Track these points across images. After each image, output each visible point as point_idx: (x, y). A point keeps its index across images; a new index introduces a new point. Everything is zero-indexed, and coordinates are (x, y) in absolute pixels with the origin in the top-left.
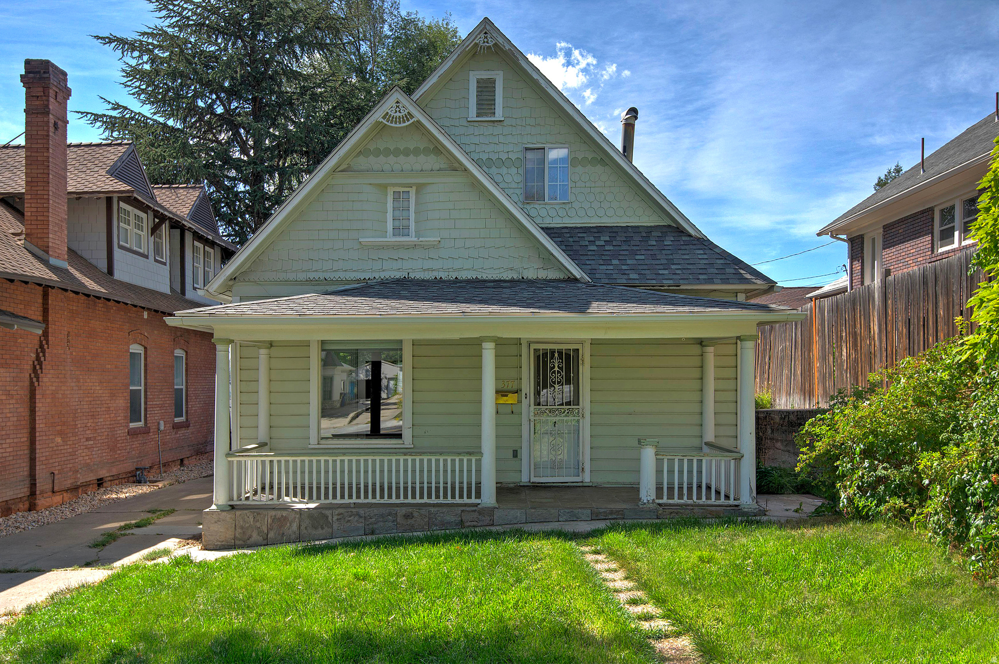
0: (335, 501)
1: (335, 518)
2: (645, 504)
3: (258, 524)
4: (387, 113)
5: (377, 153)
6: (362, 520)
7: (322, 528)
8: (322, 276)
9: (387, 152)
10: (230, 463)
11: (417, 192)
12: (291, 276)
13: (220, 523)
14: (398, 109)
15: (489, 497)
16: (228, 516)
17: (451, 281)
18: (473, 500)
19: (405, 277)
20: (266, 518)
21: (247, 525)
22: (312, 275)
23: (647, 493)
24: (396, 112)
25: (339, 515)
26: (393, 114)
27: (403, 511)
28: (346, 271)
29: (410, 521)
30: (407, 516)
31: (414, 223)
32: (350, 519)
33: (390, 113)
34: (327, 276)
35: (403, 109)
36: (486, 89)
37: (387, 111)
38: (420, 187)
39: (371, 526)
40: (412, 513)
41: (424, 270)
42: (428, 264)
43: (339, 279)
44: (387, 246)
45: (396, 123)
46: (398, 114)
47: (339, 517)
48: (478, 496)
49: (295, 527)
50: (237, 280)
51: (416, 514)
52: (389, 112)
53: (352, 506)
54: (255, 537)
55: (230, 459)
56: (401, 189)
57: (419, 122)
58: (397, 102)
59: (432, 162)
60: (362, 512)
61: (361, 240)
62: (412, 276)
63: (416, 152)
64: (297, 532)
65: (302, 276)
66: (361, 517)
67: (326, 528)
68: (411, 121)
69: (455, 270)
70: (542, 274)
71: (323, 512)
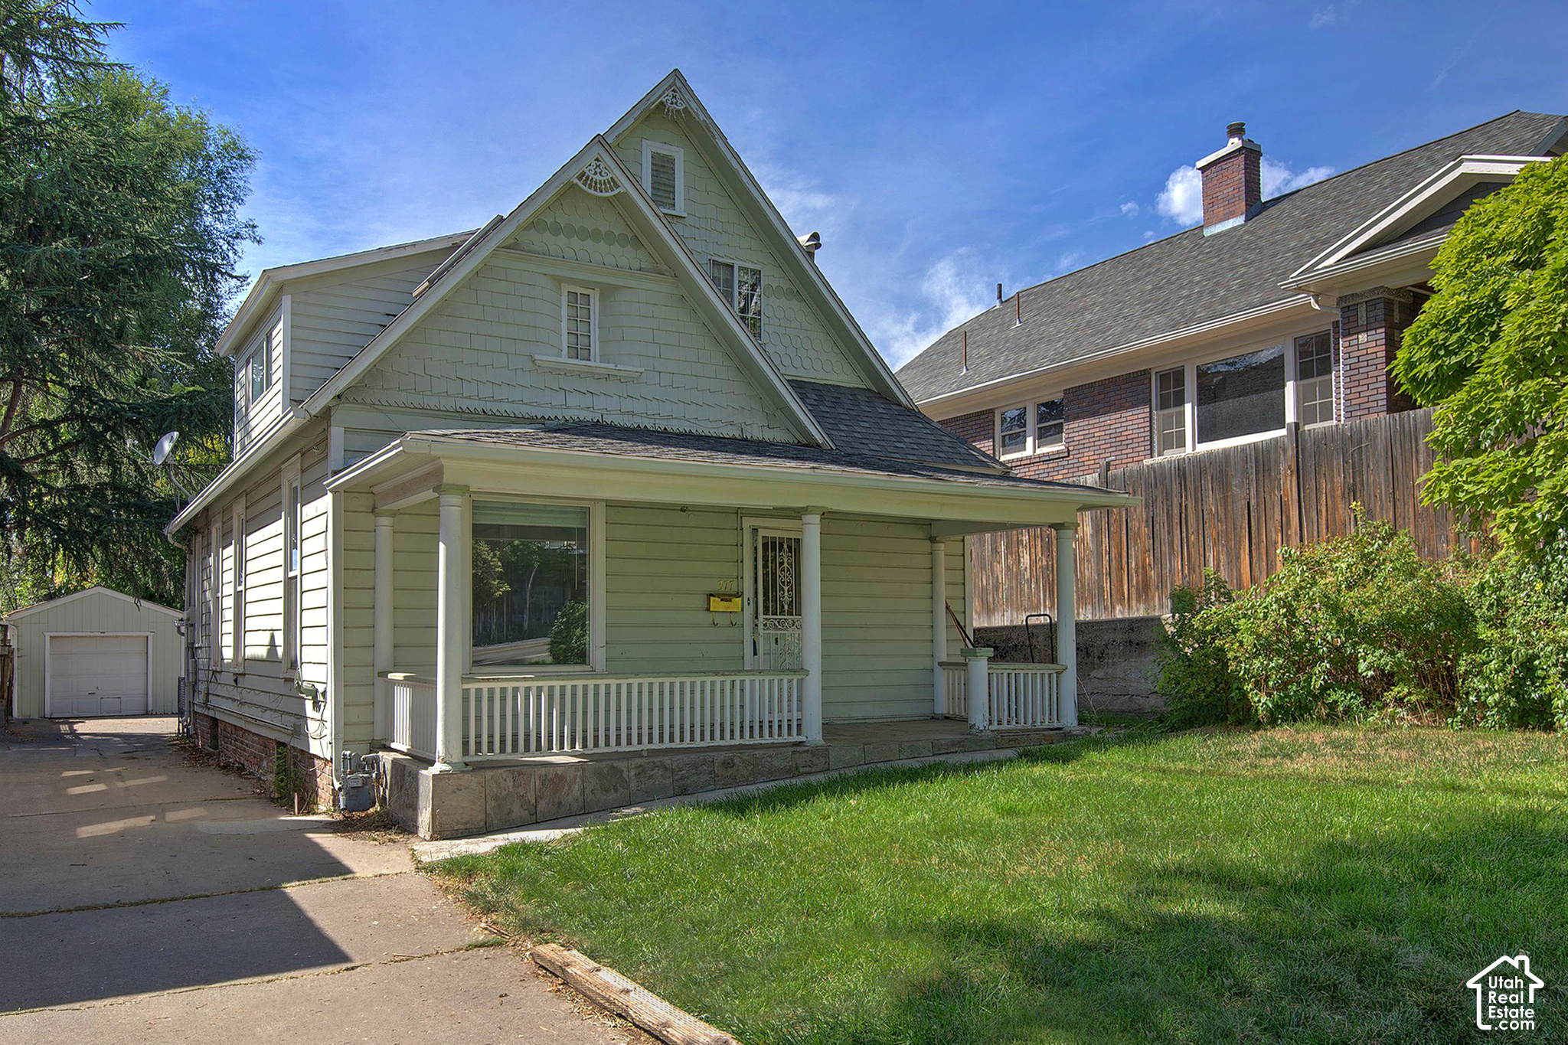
0: (620, 749)
1: (633, 773)
3: (521, 791)
4: (584, 173)
5: (556, 230)
6: (669, 774)
7: (616, 791)
8: (479, 406)
9: (572, 232)
10: (466, 693)
11: (601, 295)
12: (431, 402)
13: (460, 793)
14: (598, 170)
15: (813, 734)
16: (473, 780)
17: (659, 432)
18: (795, 738)
19: (598, 421)
20: (533, 780)
21: (504, 793)
22: (464, 404)
23: (979, 719)
24: (596, 173)
25: (636, 768)
26: (591, 176)
27: (720, 757)
28: (513, 402)
29: (730, 771)
30: (728, 764)
31: (597, 342)
32: (652, 773)
33: (587, 173)
34: (489, 407)
35: (604, 170)
36: (663, 167)
37: (584, 169)
38: (608, 292)
39: (681, 783)
40: (732, 760)
41: (623, 414)
42: (628, 405)
43: (505, 414)
44: (570, 371)
45: (595, 190)
46: (598, 177)
47: (638, 771)
48: (799, 733)
49: (576, 790)
50: (343, 398)
51: (737, 760)
52: (586, 171)
53: (645, 754)
54: (518, 812)
55: (466, 686)
56: (579, 290)
57: (626, 194)
58: (597, 160)
59: (628, 256)
60: (667, 760)
61: (537, 357)
62: (608, 419)
63: (609, 238)
64: (581, 799)
65: (447, 404)
66: (666, 769)
67: (621, 789)
68: (616, 192)
69: (662, 418)
70: (769, 435)
71: (615, 765)
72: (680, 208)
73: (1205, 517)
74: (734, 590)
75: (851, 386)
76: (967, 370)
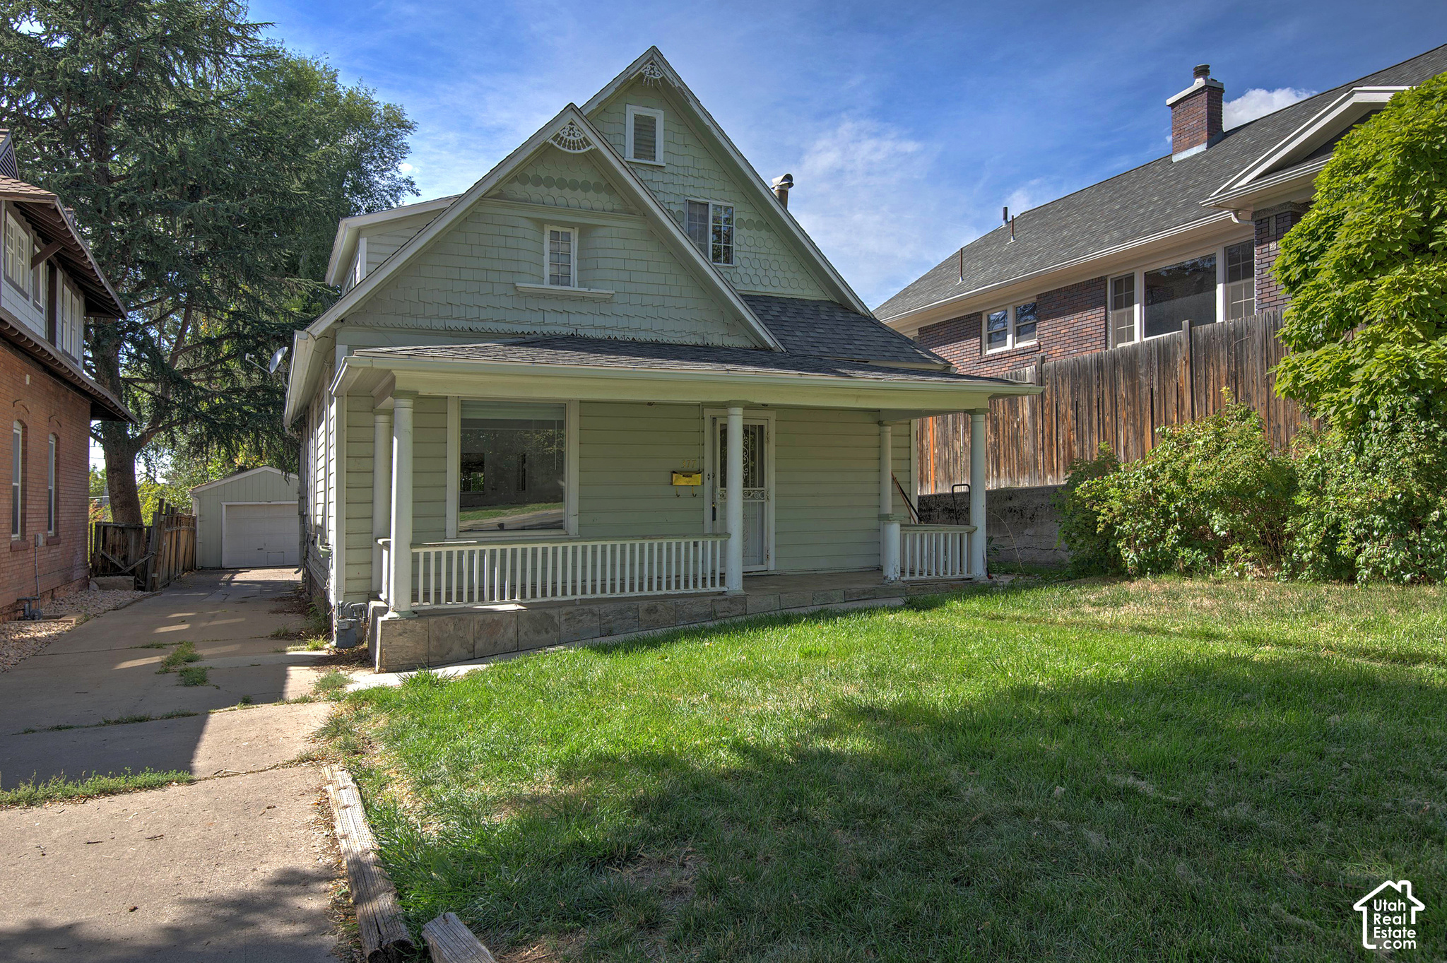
0: (554, 599)
1: (563, 618)
2: (893, 582)
3: (461, 634)
4: (559, 135)
5: (537, 181)
6: (596, 619)
7: (547, 632)
8: (466, 325)
9: (549, 182)
10: (415, 558)
11: (581, 235)
12: (424, 323)
13: (406, 635)
14: (571, 132)
15: (735, 584)
16: (418, 625)
17: (628, 342)
18: (718, 588)
19: (572, 334)
20: (472, 625)
21: (446, 635)
22: (453, 324)
23: (892, 572)
24: (569, 135)
25: (567, 614)
26: (565, 137)
27: (645, 605)
28: (496, 321)
29: (653, 616)
30: (651, 611)
31: (576, 272)
32: (581, 618)
33: (562, 135)
34: (474, 326)
35: (577, 132)
36: (645, 128)
37: (559, 132)
38: (585, 230)
39: (607, 626)
40: (655, 607)
41: (595, 328)
42: (599, 321)
43: (489, 331)
44: (549, 295)
45: (569, 148)
46: (571, 138)
47: (568, 617)
48: (722, 583)
49: (511, 632)
50: (346, 322)
51: (660, 608)
52: (561, 133)
53: (578, 603)
54: (457, 650)
55: (415, 550)
56: (560, 229)
57: (597, 150)
58: (571, 124)
59: (601, 200)
60: (595, 608)
61: (517, 284)
62: (581, 333)
63: (585, 187)
64: (515, 640)
65: (438, 324)
66: (594, 615)
67: (552, 632)
68: (588, 149)
69: (631, 330)
70: (728, 342)
71: (547, 612)
72: (660, 159)
73: (1118, 400)
74: (696, 468)
75: (816, 299)
76: (963, 280)
